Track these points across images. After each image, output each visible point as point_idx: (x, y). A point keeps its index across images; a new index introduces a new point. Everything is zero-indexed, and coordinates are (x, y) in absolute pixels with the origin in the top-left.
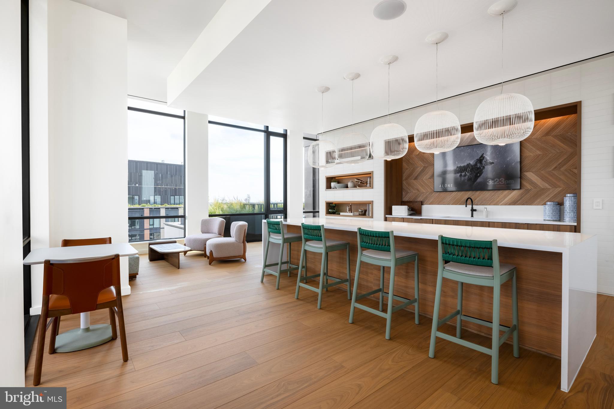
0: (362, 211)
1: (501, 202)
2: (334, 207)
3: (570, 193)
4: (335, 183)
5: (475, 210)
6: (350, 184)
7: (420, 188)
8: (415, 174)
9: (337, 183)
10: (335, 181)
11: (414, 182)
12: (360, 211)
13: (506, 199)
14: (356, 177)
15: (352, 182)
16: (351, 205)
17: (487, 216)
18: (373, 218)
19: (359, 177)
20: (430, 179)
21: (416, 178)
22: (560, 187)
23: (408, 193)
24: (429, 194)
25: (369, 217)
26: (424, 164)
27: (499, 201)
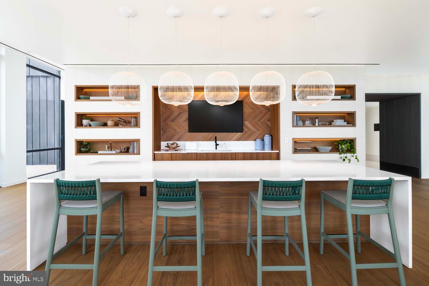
0: (124, 149)
1: (232, 139)
2: (86, 145)
3: (267, 134)
4: (88, 120)
5: (218, 145)
6: (110, 123)
7: (176, 128)
8: (172, 117)
9: (90, 120)
10: (88, 118)
11: (172, 123)
12: (122, 149)
13: (235, 137)
14: (118, 116)
15: (113, 120)
16: (111, 143)
17: (226, 148)
18: (140, 154)
19: (121, 116)
20: (184, 122)
21: (173, 121)
22: (260, 131)
23: (166, 132)
24: (184, 133)
25: (133, 153)
26: (179, 110)
27: (230, 138)
